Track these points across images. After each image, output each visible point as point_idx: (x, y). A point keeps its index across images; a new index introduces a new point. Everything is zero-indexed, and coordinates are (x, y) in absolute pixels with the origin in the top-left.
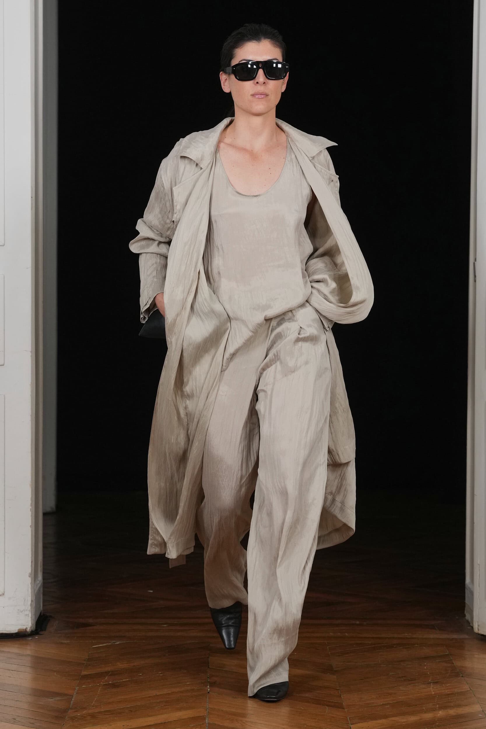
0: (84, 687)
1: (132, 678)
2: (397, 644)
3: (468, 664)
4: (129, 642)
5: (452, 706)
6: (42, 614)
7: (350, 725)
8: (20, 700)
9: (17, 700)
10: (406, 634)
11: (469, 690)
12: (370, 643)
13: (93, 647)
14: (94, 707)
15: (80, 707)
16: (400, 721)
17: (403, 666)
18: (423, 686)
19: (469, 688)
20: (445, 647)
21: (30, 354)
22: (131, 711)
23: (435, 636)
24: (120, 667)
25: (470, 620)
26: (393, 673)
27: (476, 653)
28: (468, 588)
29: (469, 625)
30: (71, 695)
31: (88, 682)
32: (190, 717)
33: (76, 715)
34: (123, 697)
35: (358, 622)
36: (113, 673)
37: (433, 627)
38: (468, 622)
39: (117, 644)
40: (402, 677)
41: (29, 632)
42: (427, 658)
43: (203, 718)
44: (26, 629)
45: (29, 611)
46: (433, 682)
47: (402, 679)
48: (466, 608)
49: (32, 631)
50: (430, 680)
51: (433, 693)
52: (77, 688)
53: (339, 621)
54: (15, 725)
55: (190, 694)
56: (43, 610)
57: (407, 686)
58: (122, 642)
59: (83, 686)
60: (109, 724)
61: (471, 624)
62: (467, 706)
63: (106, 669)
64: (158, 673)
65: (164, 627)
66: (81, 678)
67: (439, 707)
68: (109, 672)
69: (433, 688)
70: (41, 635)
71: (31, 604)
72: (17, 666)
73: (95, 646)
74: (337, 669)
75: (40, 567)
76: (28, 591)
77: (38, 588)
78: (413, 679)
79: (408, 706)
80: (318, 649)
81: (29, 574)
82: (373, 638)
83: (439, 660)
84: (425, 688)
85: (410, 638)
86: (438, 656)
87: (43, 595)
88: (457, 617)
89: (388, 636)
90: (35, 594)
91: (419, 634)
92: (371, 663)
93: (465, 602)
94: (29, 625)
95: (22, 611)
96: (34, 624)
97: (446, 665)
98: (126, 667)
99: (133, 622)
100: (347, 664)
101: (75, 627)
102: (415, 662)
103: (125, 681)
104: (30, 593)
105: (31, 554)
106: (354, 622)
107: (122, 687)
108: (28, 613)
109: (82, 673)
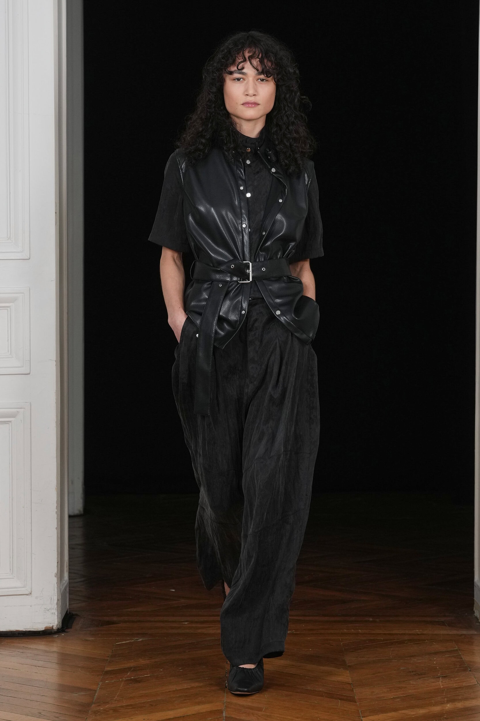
1: (153, 674)
2: (408, 640)
3: (476, 659)
4: (151, 639)
5: (460, 699)
6: (68, 613)
7: (361, 718)
8: (45, 695)
9: (43, 695)
10: (417, 630)
12: (382, 639)
14: (116, 702)
15: (104, 702)
16: (409, 714)
17: (413, 661)
18: (432, 680)
19: (476, 682)
20: (454, 643)
21: (55, 363)
22: (152, 705)
23: (445, 632)
24: (142, 663)
25: (478, 616)
26: (403, 668)
28: (476, 586)
29: (478, 621)
30: (94, 690)
31: (112, 678)
32: (208, 711)
33: (99, 709)
34: (144, 692)
35: (371, 619)
36: (135, 669)
37: (443, 624)
38: (476, 618)
39: (139, 641)
40: (413, 672)
41: (55, 630)
42: (436, 653)
43: (221, 712)
44: (52, 626)
45: (55, 609)
46: (442, 676)
47: (413, 674)
48: (475, 605)
49: (58, 629)
50: (439, 675)
51: (442, 687)
52: (100, 683)
53: (353, 618)
54: (40, 719)
55: (208, 689)
56: (69, 609)
57: (417, 680)
58: (144, 639)
59: (106, 682)
60: (130, 718)
62: (473, 699)
63: (129, 665)
65: (185, 624)
66: (104, 674)
67: (447, 701)
68: (131, 668)
69: (442, 682)
70: (68, 632)
71: (57, 603)
72: (43, 662)
73: (118, 643)
74: (350, 664)
75: (66, 568)
76: (54, 590)
77: (64, 587)
78: (423, 674)
79: (418, 700)
80: (332, 645)
81: (55, 574)
82: (385, 634)
83: (448, 656)
84: (434, 682)
85: (421, 634)
86: (448, 651)
87: (69, 594)
88: (466, 614)
89: (399, 633)
90: (61, 593)
91: (430, 630)
92: (383, 658)
93: (474, 600)
94: (55, 623)
95: (48, 610)
96: (60, 622)
97: (453, 659)
98: (148, 663)
99: (155, 620)
100: (360, 659)
101: (100, 625)
102: (426, 657)
103: (146, 676)
104: (56, 593)
105: (57, 555)
106: (367, 619)
107: (142, 682)
108: (54, 611)
109: (106, 669)
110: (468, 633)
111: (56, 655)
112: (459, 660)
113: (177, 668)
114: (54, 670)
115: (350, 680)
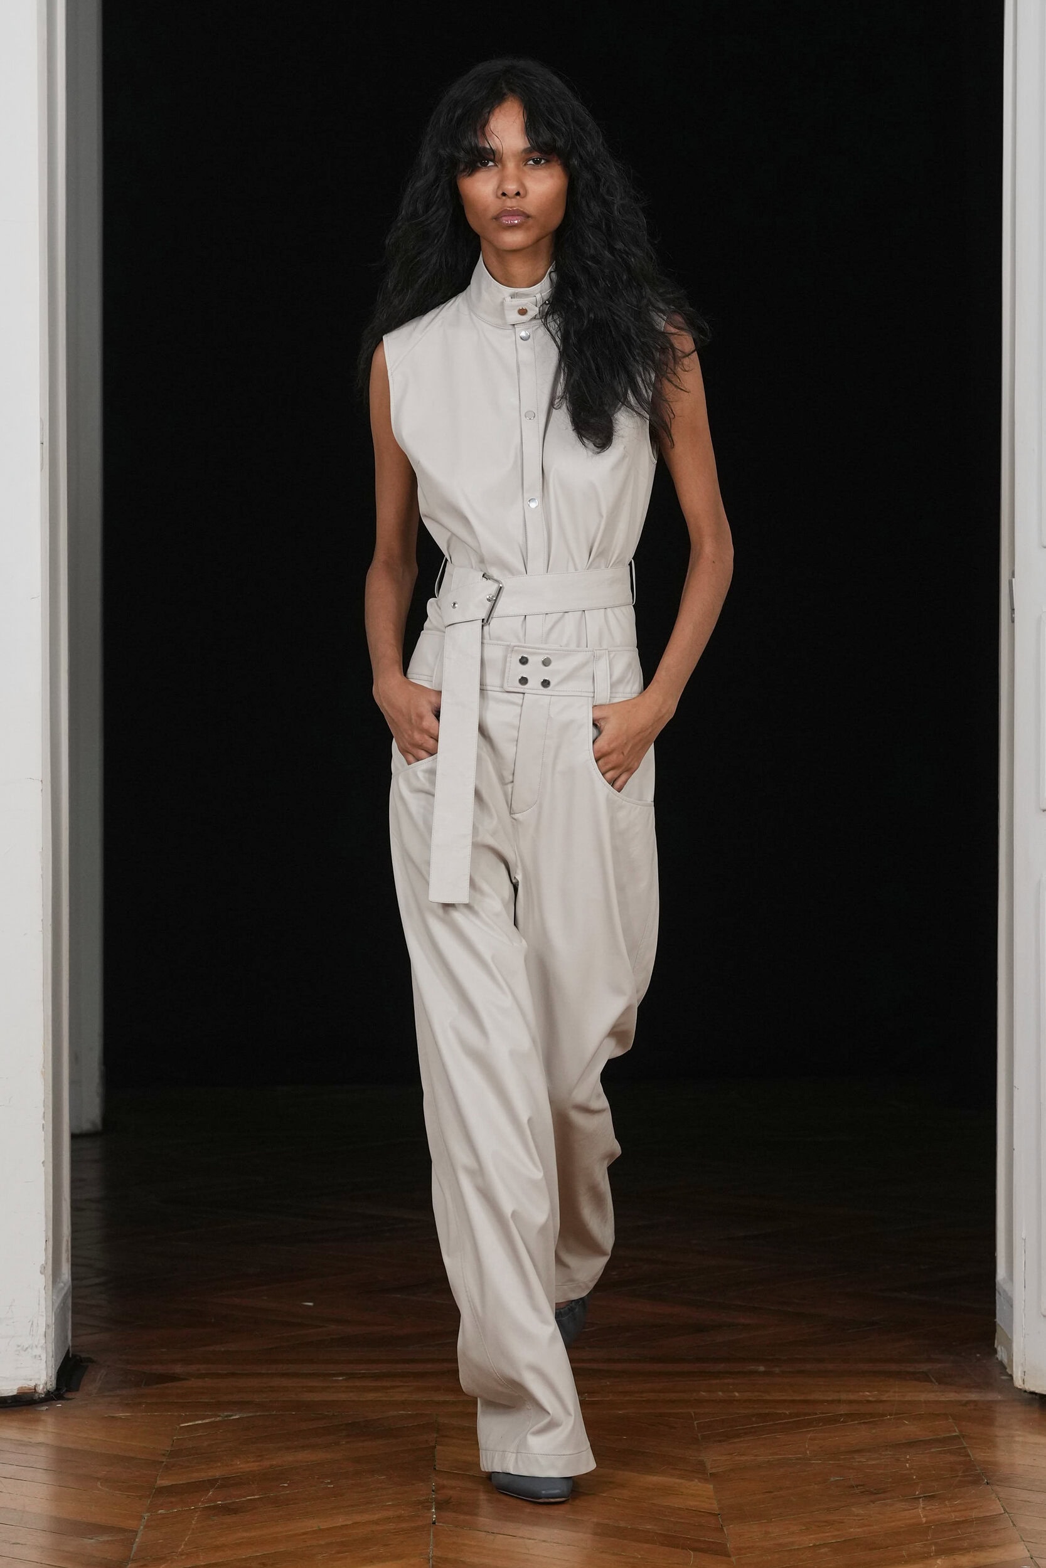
0: (160, 1514)
1: (265, 1494)
2: (846, 1414)
3: (1001, 1456)
4: (260, 1416)
5: (966, 1549)
6: (70, 1356)
8: (21, 1542)
9: (15, 1541)
10: (868, 1393)
11: (1003, 1512)
12: (787, 1412)
14: (183, 1557)
15: (154, 1557)
17: (859, 1462)
18: (903, 1505)
19: (1002, 1509)
20: (950, 1420)
21: (39, 786)
22: (264, 1564)
23: (931, 1397)
24: (241, 1468)
25: (1005, 1361)
26: (837, 1479)
27: (1019, 1433)
28: (1001, 1291)
29: (1004, 1370)
30: (135, 1531)
31: (171, 1502)
34: (245, 1534)
35: (762, 1369)
36: (224, 1483)
37: (925, 1377)
38: (1001, 1363)
39: (234, 1419)
40: (857, 1486)
41: (41, 1394)
42: (912, 1444)
44: (36, 1386)
45: (42, 1347)
46: (924, 1496)
47: (857, 1491)
48: (997, 1335)
49: (48, 1393)
50: (917, 1493)
51: (924, 1520)
52: (146, 1515)
53: (721, 1367)
55: (392, 1527)
56: (72, 1346)
57: (868, 1506)
58: (245, 1415)
59: (160, 1511)
61: (1008, 1370)
62: (995, 1546)
63: (210, 1474)
64: (322, 1482)
65: (337, 1381)
66: (155, 1493)
67: (936, 1551)
68: (216, 1480)
69: (923, 1508)
70: (68, 1399)
71: (45, 1332)
72: (15, 1467)
73: (186, 1425)
74: (714, 1471)
75: (66, 1252)
76: (39, 1304)
77: (61, 1297)
78: (880, 1491)
79: (870, 1549)
80: (675, 1428)
81: (41, 1268)
82: (793, 1401)
83: (937, 1449)
84: (906, 1510)
85: (875, 1401)
86: (936, 1440)
87: (73, 1312)
88: (978, 1355)
89: (826, 1398)
90: (54, 1310)
91: (895, 1392)
92: (790, 1456)
93: (995, 1322)
94: (42, 1379)
95: (27, 1348)
96: (53, 1376)
97: (952, 1458)
98: (255, 1469)
99: (270, 1372)
100: (737, 1458)
101: (144, 1382)
102: (887, 1453)
103: (251, 1499)
104: (44, 1310)
105: (46, 1223)
106: (753, 1367)
107: (242, 1512)
108: (38, 1351)
109: (158, 1482)
110: (983, 1399)
111: (43, 1451)
112: (962, 1458)
113: (321, 1480)
114: (41, 1484)
115: (715, 1506)
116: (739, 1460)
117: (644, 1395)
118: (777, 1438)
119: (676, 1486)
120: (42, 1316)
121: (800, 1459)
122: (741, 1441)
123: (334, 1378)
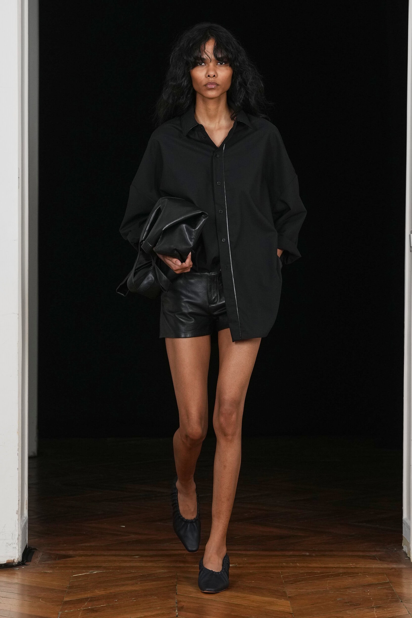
0: (66, 612)
1: (108, 604)
2: (342, 573)
3: (405, 590)
4: (105, 572)
6: (27, 547)
10: (351, 564)
12: (319, 572)
13: (74, 576)
17: (348, 592)
18: (367, 610)
19: (408, 612)
20: (385, 576)
21: (17, 316)
23: (377, 566)
24: (98, 593)
25: (407, 552)
26: (340, 599)
28: (405, 523)
29: (406, 555)
31: (70, 607)
35: (308, 554)
36: (92, 600)
37: (374, 558)
38: (405, 553)
39: (94, 573)
40: (348, 602)
41: (16, 563)
42: (370, 585)
44: (14, 560)
45: (16, 544)
46: (376, 607)
47: (348, 604)
48: (403, 541)
49: (19, 562)
50: (373, 605)
51: (376, 616)
52: (60, 613)
53: (291, 553)
56: (28, 544)
57: (353, 611)
58: (99, 572)
59: (66, 611)
61: (408, 556)
63: (86, 596)
64: (131, 599)
66: (63, 604)
68: (88, 598)
69: (376, 612)
70: (27, 565)
71: (18, 538)
72: (6, 593)
73: (75, 576)
74: (290, 595)
75: (26, 505)
76: (16, 526)
77: (24, 524)
78: (358, 604)
80: (273, 578)
81: (17, 512)
82: (320, 567)
83: (380, 588)
84: (369, 612)
85: (354, 568)
86: (380, 584)
87: (29, 530)
88: (395, 549)
89: (334, 566)
90: (21, 529)
91: (362, 564)
92: (321, 590)
93: (402, 536)
94: (16, 557)
95: (10, 544)
96: (21, 556)
97: (386, 591)
98: (104, 594)
99: (108, 554)
100: (299, 590)
101: (57, 559)
102: (360, 589)
103: (102, 606)
104: (17, 529)
105: (19, 493)
106: (304, 553)
107: (100, 611)
108: (15, 545)
109: (64, 599)
110: (398, 567)
111: (17, 586)
112: (391, 591)
114: (17, 600)
115: (291, 610)
116: (301, 591)
117: (260, 564)
118: (315, 582)
119: (275, 601)
120: (17, 531)
121: (325, 591)
122: (300, 584)
123: (135, 557)
